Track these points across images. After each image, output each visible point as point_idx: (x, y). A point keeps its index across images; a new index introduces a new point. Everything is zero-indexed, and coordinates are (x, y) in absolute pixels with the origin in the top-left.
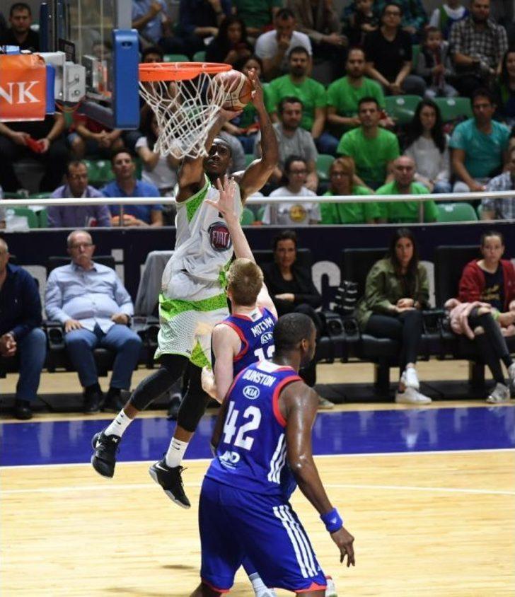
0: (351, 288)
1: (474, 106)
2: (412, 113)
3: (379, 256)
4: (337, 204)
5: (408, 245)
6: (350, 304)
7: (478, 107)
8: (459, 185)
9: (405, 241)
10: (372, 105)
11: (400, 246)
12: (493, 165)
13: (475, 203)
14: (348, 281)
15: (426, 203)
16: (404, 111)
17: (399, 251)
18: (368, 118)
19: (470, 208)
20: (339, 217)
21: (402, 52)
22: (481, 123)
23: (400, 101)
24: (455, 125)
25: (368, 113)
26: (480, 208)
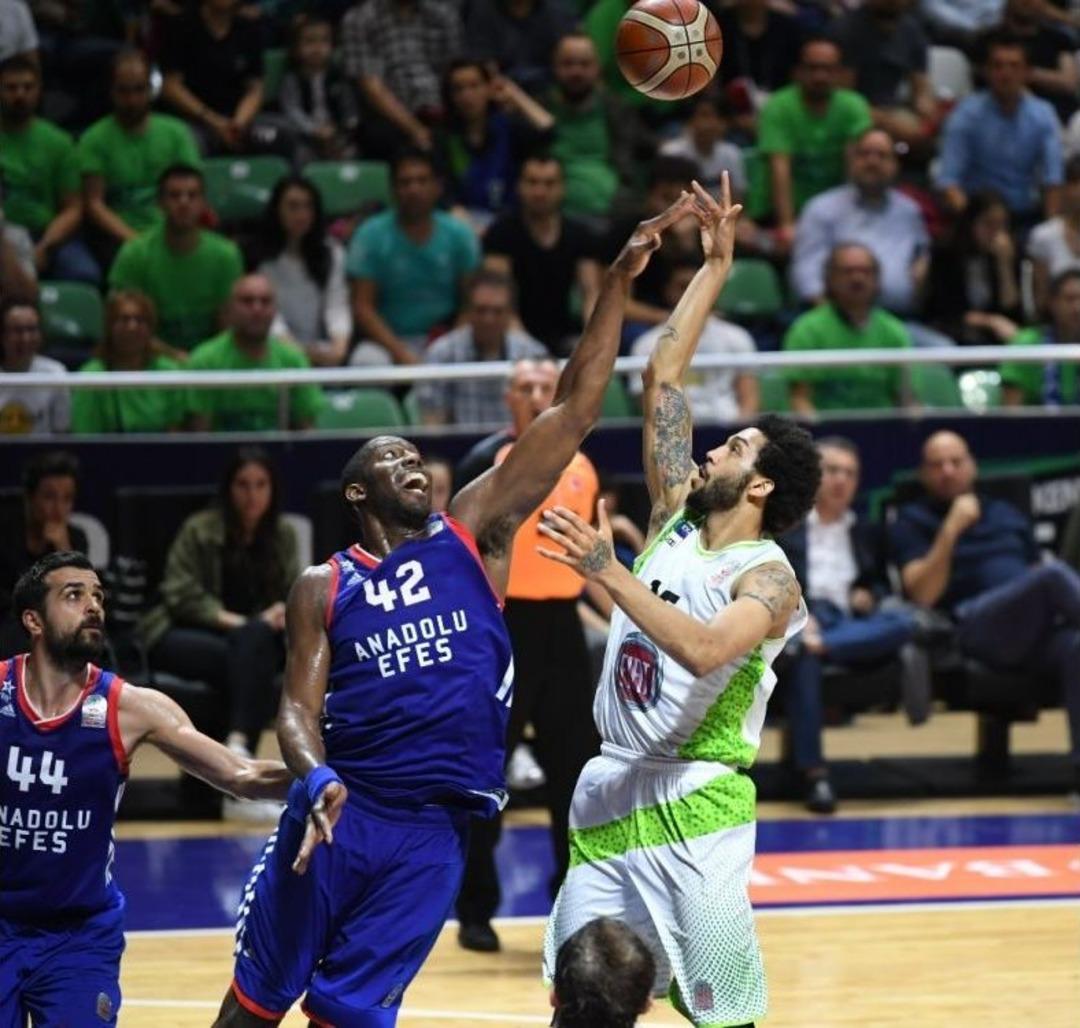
0: (132, 573)
1: (396, 180)
2: (263, 195)
3: (197, 504)
4: (114, 391)
5: (261, 484)
6: (127, 608)
7: (407, 181)
8: (366, 351)
9: (254, 472)
10: (190, 183)
11: (244, 484)
12: (439, 308)
13: (400, 390)
14: (126, 556)
15: (296, 390)
16: (247, 191)
17: (238, 493)
18: (183, 210)
19: (388, 403)
20: (118, 417)
21: (240, 63)
22: (413, 219)
23: (240, 169)
24: (359, 223)
25: (184, 199)
26: (411, 401)
